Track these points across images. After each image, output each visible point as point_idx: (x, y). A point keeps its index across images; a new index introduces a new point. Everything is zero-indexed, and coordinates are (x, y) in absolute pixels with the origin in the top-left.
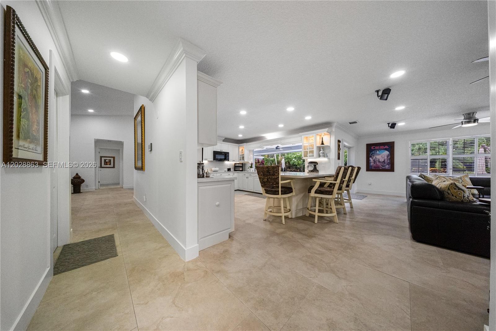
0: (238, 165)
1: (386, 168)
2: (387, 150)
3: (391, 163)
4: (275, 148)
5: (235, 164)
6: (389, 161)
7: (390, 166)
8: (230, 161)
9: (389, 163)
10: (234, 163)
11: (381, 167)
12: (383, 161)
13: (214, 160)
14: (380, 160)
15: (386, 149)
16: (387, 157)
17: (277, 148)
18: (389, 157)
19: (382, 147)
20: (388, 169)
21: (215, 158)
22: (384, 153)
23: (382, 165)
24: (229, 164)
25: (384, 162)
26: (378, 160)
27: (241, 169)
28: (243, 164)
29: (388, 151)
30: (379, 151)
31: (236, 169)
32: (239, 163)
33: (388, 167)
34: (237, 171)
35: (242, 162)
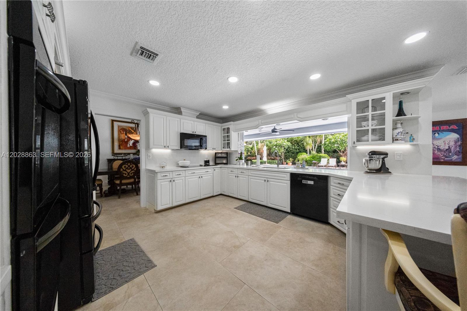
0: (220, 155)
1: (452, 160)
2: (455, 132)
3: (462, 153)
4: (271, 131)
5: (216, 153)
6: (458, 149)
7: (461, 156)
8: (209, 150)
9: (459, 152)
10: (214, 151)
11: (443, 158)
12: (447, 150)
13: (181, 148)
14: (442, 148)
15: (453, 131)
16: (456, 142)
17: (274, 131)
18: (459, 143)
19: (445, 127)
20: (456, 161)
21: (182, 146)
22: (448, 137)
23: (444, 155)
24: (207, 153)
25: (449, 150)
26: (437, 147)
27: (225, 161)
28: (227, 153)
29: (458, 134)
30: (438, 133)
31: (218, 162)
32: (221, 153)
33: (456, 159)
34: (219, 164)
35: (226, 150)
